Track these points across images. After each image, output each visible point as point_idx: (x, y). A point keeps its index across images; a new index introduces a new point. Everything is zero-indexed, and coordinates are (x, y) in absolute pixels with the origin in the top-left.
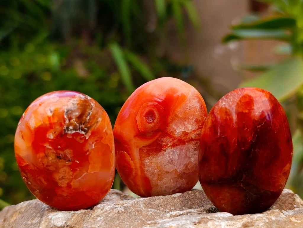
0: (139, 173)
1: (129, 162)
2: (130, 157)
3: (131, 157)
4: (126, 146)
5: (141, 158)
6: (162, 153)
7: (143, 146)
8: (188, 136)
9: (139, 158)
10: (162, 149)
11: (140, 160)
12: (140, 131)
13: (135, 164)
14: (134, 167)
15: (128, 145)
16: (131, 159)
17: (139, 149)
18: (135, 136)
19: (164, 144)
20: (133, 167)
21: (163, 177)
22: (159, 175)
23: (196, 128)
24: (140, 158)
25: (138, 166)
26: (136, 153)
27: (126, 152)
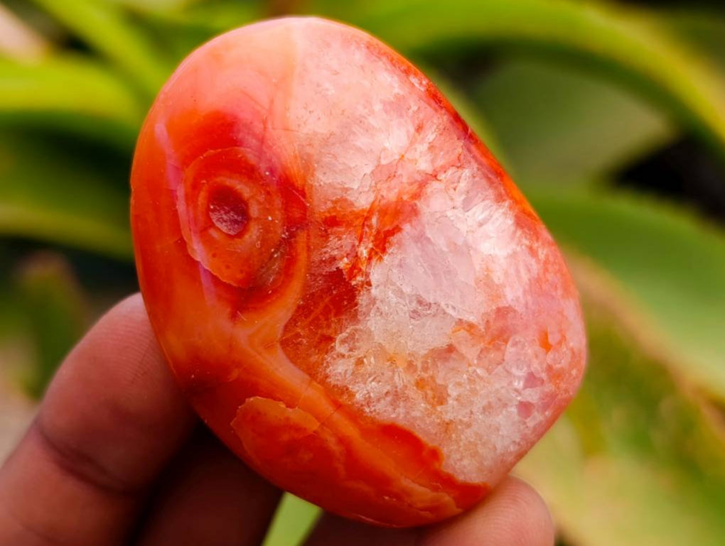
0: (350, 430)
1: (288, 419)
2: (275, 399)
3: (280, 400)
4: (235, 374)
5: (312, 372)
6: (362, 299)
7: (286, 327)
8: (405, 176)
9: (307, 377)
10: (353, 283)
11: (315, 383)
12: (235, 285)
13: (310, 409)
14: (318, 424)
15: (239, 364)
16: (283, 406)
17: (278, 346)
18: (234, 316)
19: (344, 264)
20: (313, 426)
21: (439, 381)
22: (420, 384)
23: (408, 131)
24: (310, 375)
25: (326, 408)
26: (281, 369)
27: (252, 399)
